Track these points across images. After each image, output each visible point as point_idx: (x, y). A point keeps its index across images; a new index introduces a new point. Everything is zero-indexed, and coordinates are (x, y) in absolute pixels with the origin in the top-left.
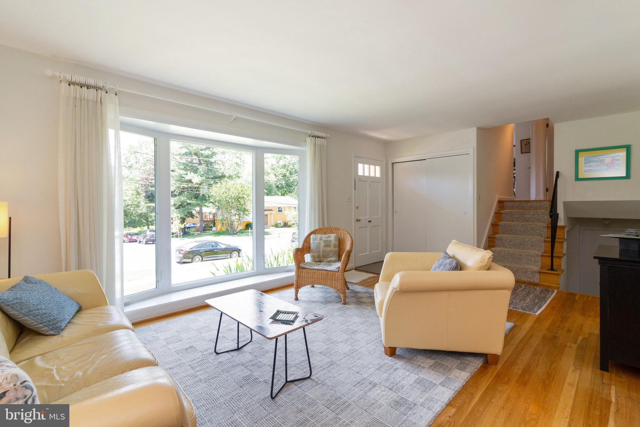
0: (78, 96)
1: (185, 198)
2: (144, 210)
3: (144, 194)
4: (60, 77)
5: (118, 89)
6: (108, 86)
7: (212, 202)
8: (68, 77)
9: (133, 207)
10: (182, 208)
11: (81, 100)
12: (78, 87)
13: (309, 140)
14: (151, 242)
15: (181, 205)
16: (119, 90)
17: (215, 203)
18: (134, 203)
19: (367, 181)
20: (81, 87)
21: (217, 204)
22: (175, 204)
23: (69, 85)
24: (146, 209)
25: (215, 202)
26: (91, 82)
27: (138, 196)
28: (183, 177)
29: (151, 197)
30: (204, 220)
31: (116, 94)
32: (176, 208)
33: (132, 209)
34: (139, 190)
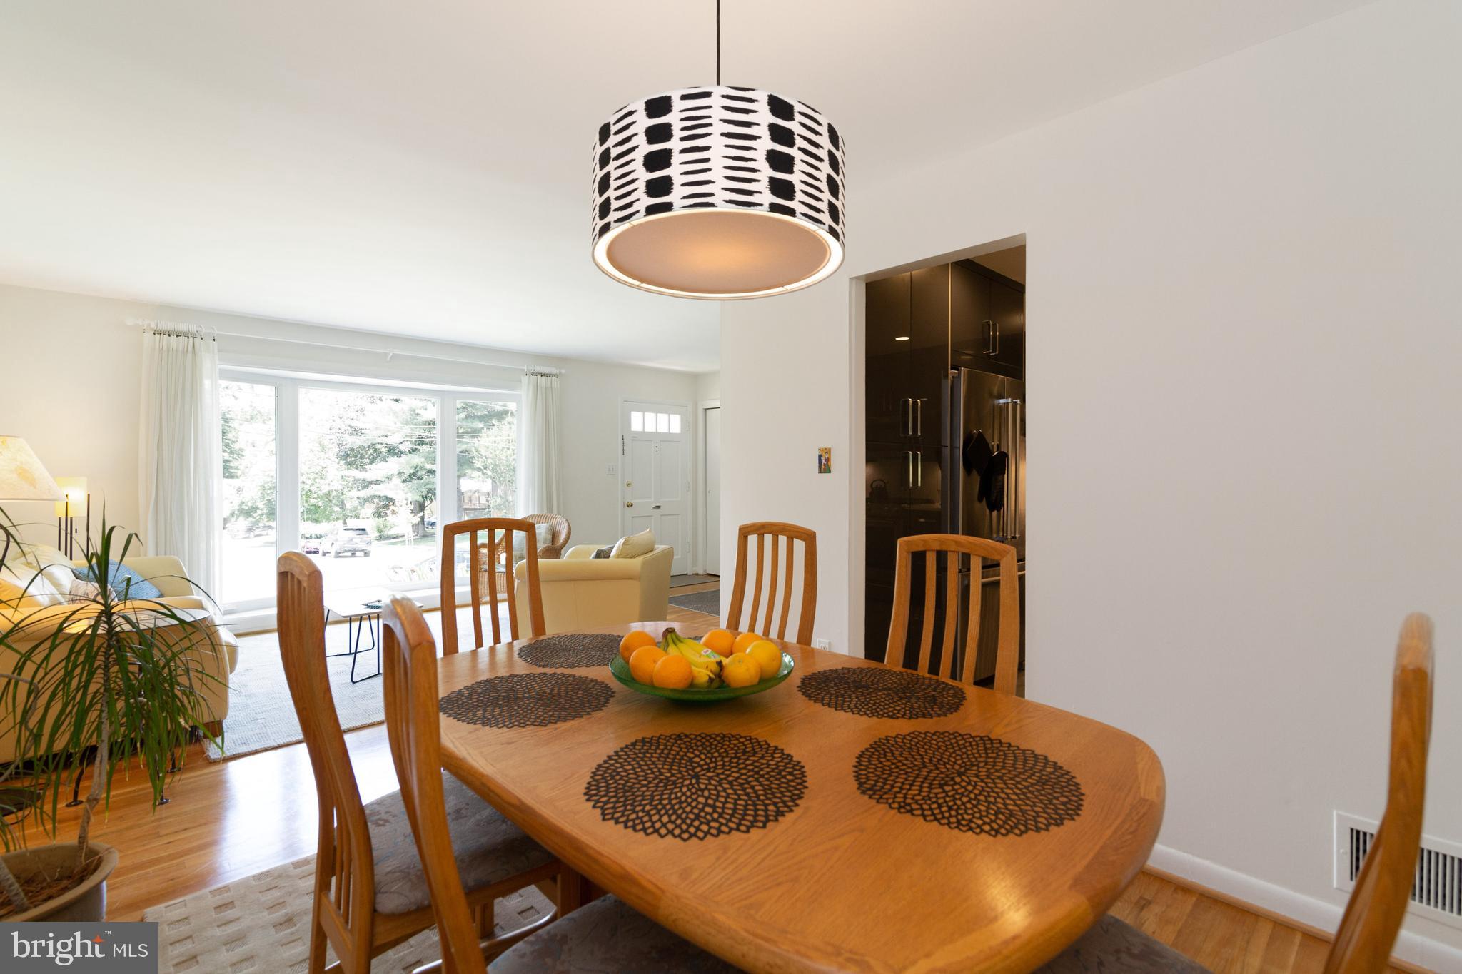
0: (165, 348)
1: (423, 459)
2: (337, 486)
3: (336, 450)
4: (143, 325)
5: (216, 332)
6: (204, 330)
7: (479, 469)
8: (153, 326)
9: (312, 477)
10: (415, 481)
11: (168, 351)
12: (166, 336)
13: (525, 379)
14: (349, 554)
15: (414, 474)
16: (217, 334)
17: (485, 471)
18: (313, 470)
19: (651, 441)
20: (169, 335)
21: (489, 473)
22: (401, 471)
23: (154, 334)
24: (340, 482)
25: (485, 468)
26: (181, 327)
27: (322, 454)
28: (418, 414)
29: (351, 457)
30: (465, 507)
31: (214, 340)
32: (404, 481)
33: (309, 482)
34: (326, 443)
